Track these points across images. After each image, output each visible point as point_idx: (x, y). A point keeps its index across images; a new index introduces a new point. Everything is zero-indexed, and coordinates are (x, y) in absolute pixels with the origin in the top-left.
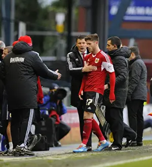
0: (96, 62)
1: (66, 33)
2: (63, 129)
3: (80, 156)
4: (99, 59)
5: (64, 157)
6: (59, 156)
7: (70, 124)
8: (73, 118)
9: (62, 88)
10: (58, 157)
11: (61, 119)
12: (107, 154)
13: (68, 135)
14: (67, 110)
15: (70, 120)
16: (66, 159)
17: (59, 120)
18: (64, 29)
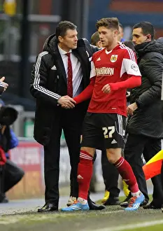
0: (113, 61)
1: (20, 15)
2: (13, 173)
3: (40, 219)
4: (117, 56)
5: (13, 220)
6: (4, 218)
7: (24, 166)
8: (29, 157)
9: (10, 106)
10: (2, 220)
11: (8, 158)
12: (84, 216)
13: (20, 184)
14: (20, 143)
15: (24, 159)
16: (17, 223)
17: (4, 158)
18: (17, 10)
